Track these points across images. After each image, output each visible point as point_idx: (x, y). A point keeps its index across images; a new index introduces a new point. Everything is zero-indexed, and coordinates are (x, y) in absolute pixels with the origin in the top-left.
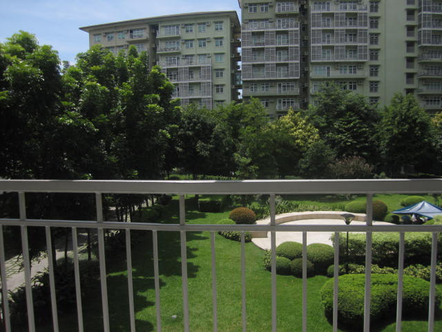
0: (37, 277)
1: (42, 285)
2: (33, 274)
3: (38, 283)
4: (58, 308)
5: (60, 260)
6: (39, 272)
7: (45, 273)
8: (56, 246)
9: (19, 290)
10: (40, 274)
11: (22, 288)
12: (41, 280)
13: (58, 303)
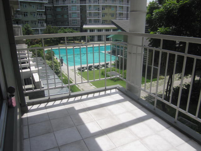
0: (185, 85)
1: (186, 88)
2: (184, 83)
3: (184, 87)
4: (191, 100)
5: (196, 80)
6: (186, 83)
7: (188, 84)
8: (196, 74)
9: (176, 87)
10: (186, 84)
11: (178, 87)
12: (186, 86)
13: (191, 98)
